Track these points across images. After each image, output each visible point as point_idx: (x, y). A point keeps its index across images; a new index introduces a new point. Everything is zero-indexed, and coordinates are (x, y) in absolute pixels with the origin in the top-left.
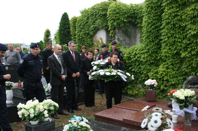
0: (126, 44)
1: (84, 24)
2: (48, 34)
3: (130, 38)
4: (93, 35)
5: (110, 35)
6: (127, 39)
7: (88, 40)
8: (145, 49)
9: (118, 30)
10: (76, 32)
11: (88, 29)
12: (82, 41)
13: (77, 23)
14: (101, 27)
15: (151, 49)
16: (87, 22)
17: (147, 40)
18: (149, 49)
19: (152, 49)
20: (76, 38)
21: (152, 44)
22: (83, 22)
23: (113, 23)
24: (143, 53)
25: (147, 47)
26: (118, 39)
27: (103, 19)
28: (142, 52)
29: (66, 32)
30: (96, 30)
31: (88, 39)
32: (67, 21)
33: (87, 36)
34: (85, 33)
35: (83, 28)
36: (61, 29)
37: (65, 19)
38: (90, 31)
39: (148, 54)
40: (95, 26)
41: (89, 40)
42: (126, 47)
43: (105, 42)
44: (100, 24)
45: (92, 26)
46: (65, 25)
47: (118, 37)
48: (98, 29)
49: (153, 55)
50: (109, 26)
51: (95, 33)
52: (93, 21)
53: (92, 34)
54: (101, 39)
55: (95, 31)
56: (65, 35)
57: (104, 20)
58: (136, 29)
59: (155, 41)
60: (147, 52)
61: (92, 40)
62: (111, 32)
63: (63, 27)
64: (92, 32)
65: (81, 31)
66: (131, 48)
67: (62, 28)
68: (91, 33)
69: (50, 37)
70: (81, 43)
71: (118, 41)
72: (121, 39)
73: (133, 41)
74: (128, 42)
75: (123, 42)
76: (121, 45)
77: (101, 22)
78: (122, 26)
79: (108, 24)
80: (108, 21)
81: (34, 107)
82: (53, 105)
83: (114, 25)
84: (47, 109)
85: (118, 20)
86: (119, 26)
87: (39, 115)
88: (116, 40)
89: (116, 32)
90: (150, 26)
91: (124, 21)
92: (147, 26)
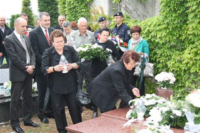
0: (139, 16)
2: (26, 1)
3: (145, 7)
5: (114, 2)
6: (140, 8)
7: (83, 10)
8: (163, 24)
12: (73, 12)
15: (172, 24)
17: (166, 8)
18: (168, 24)
19: (173, 24)
20: (66, 8)
21: (174, 15)
24: (160, 30)
25: (166, 20)
26: (126, 9)
28: (158, 28)
33: (81, 4)
39: (168, 31)
42: (136, 21)
43: (106, 14)
47: (126, 5)
49: (176, 34)
54: (101, 8)
56: (47, 3)
59: (178, 10)
60: (165, 28)
61: (88, 10)
66: (143, 22)
69: (30, 7)
70: (73, 15)
71: (125, 11)
72: (130, 8)
73: (150, 10)
74: (141, 13)
75: (134, 14)
76: (130, 17)
88: (122, 9)
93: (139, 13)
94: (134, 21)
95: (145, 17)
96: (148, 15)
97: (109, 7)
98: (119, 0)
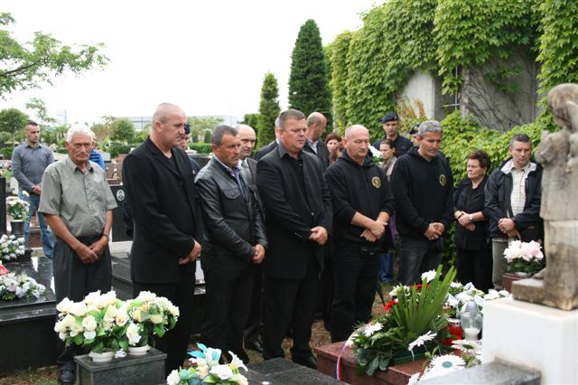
0: (500, 121)
1: (367, 56)
2: (269, 88)
3: (514, 102)
4: (395, 91)
5: (444, 92)
6: (504, 108)
7: (381, 108)
9: (471, 74)
10: (347, 82)
11: (381, 72)
12: (362, 111)
13: (349, 53)
14: (416, 66)
16: (378, 51)
20: (346, 102)
22: (365, 49)
23: (451, 51)
26: (471, 107)
27: (422, 39)
30: (405, 76)
31: (379, 105)
32: (313, 46)
33: (378, 95)
34: (370, 86)
36: (297, 74)
37: (307, 41)
38: (386, 79)
40: (400, 60)
41: (384, 108)
42: (491, 133)
44: (414, 56)
45: (391, 64)
46: (307, 60)
47: (470, 99)
48: (412, 73)
50: (440, 61)
51: (402, 85)
52: (394, 46)
53: (392, 88)
54: (420, 105)
55: (400, 79)
56: (307, 92)
57: (425, 41)
61: (392, 108)
62: (447, 81)
63: (301, 67)
64: (393, 81)
65: (360, 81)
66: (504, 136)
67: (298, 69)
68: (390, 85)
69: (277, 99)
70: (361, 117)
71: (468, 110)
72: (481, 104)
73: (525, 110)
74: (504, 116)
75: (487, 116)
76: (480, 125)
77: (418, 50)
78: (481, 61)
79: (438, 55)
80: (437, 46)
81: (99, 311)
82: (162, 310)
83: (453, 58)
84: (140, 320)
85: (469, 42)
86: (471, 62)
87: (113, 337)
88: (463, 107)
89: (463, 81)
90: (562, 59)
91: (488, 42)
92: (554, 60)
93: (499, 116)
94: (487, 132)
95: (512, 123)
96: (521, 121)
97: (436, 102)
98: (456, 89)
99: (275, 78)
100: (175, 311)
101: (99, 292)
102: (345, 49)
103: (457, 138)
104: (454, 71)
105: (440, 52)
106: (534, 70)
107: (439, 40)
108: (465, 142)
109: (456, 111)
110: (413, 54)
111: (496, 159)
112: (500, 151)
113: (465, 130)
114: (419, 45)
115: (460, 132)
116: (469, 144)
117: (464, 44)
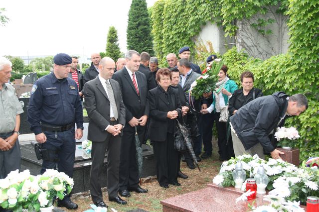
0: (260, 53)
1: (176, 14)
2: (112, 36)
3: (269, 42)
4: (194, 36)
5: (226, 35)
6: (262, 43)
8: (293, 65)
9: (243, 24)
10: (163, 30)
11: (185, 24)
12: (173, 49)
13: (164, 13)
14: (208, 19)
15: (305, 64)
16: (183, 11)
17: (297, 43)
18: (300, 65)
19: (307, 64)
20: (163, 43)
21: (308, 52)
22: (174, 10)
23: (230, 9)
24: (288, 73)
25: (297, 59)
26: (243, 44)
27: (211, 3)
28: (287, 70)
29: (140, 32)
30: (200, 25)
31: (184, 44)
32: (142, 8)
33: (183, 39)
34: (178, 33)
35: (175, 23)
36: (132, 26)
37: (138, 5)
38: (188, 29)
39: (300, 74)
40: (197, 16)
42: (256, 61)
43: (216, 51)
44: (206, 14)
45: (191, 19)
46: (138, 17)
47: (242, 40)
48: (205, 24)
49: (310, 77)
50: (224, 16)
51: (198, 32)
52: (193, 8)
53: (192, 34)
54: (210, 44)
55: (197, 28)
56: (139, 37)
57: (213, 4)
58: (282, 20)
59: (314, 45)
60: (296, 70)
61: (192, 46)
62: (228, 28)
63: (136, 22)
64: (192, 30)
65: (171, 30)
66: (266, 62)
67: (133, 23)
68: (191, 32)
69: (117, 43)
71: (241, 47)
72: (249, 43)
73: (276, 45)
74: (263, 50)
75: (253, 50)
76: (249, 56)
77: (209, 10)
78: (249, 16)
79: (221, 12)
80: (221, 7)
81: (19, 185)
82: (62, 181)
83: (232, 14)
84: (47, 189)
85: (242, 4)
86: (243, 16)
87: (29, 202)
88: (238, 45)
89: (238, 28)
90: (304, 13)
91: (253, 4)
92: (298, 14)
93: (260, 50)
94: (254, 60)
95: (268, 55)
96: (273, 53)
97: (220, 42)
98: (234, 33)
99: (116, 29)
100: (71, 181)
101: (18, 170)
102: (161, 11)
103: (235, 64)
104: (231, 23)
105: (223, 10)
106: (281, 21)
107: (222, 3)
108: (241, 66)
109: (234, 48)
110: (205, 12)
111: (262, 76)
112: (265, 71)
113: (240, 59)
114: (209, 6)
115: (237, 60)
116: (243, 68)
117: (239, 6)
